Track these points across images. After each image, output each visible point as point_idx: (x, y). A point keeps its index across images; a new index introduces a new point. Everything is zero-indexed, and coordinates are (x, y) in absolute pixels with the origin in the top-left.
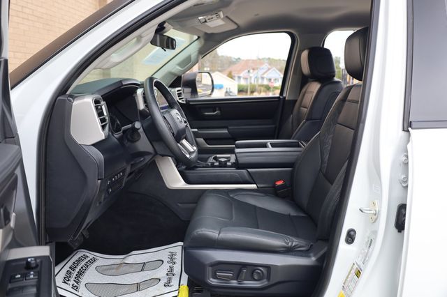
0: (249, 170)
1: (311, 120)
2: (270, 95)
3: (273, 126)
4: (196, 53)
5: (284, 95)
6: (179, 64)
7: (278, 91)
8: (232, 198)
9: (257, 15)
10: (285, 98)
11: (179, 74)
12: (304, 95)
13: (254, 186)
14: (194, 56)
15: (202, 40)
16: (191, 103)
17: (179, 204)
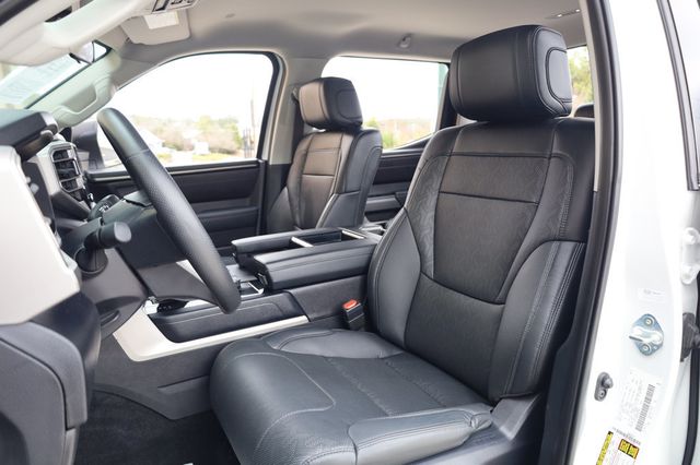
0: (292, 291)
1: (346, 192)
2: (240, 157)
3: (254, 208)
4: (105, 82)
5: (265, 157)
6: (68, 104)
7: (255, 152)
8: (279, 351)
9: (232, 15)
10: (266, 162)
11: (69, 123)
12: (306, 155)
13: (302, 319)
14: (100, 88)
15: (116, 58)
16: (97, 179)
17: (163, 390)
